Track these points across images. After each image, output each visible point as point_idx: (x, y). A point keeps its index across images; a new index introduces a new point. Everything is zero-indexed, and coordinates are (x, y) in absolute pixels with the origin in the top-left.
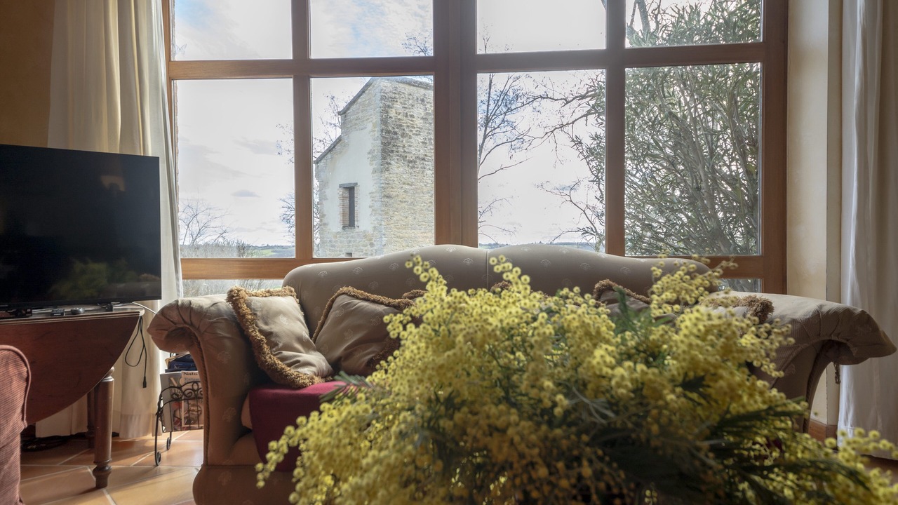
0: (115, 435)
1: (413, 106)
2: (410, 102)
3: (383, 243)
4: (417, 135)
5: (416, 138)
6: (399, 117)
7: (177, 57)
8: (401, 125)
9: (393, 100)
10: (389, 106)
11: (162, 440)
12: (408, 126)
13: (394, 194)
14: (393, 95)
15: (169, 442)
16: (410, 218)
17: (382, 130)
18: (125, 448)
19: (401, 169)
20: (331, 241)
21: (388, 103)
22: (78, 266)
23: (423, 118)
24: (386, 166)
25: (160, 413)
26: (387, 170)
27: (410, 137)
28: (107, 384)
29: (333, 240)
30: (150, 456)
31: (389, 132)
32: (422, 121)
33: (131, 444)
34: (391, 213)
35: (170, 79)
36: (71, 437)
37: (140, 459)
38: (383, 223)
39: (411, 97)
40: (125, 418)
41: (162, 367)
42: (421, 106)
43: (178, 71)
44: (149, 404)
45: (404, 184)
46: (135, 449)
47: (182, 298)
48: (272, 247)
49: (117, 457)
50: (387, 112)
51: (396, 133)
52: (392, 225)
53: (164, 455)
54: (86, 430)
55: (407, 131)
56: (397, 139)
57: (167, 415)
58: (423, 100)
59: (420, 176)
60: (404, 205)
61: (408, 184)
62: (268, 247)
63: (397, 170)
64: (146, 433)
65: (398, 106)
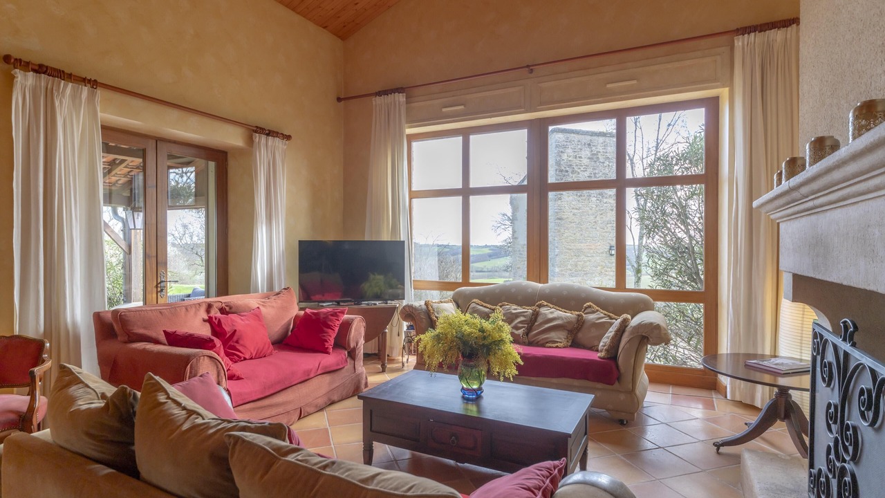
0: (388, 356)
1: (581, 149)
2: (579, 147)
3: (556, 254)
4: (584, 171)
5: (583, 173)
6: (570, 159)
7: (413, 189)
8: (571, 165)
9: (565, 147)
10: (562, 152)
11: (405, 360)
12: (577, 165)
13: (566, 216)
14: (566, 143)
15: (408, 360)
16: (578, 234)
17: (556, 170)
18: (392, 361)
19: (571, 198)
20: (519, 251)
21: (561, 150)
22: (372, 276)
23: (589, 158)
24: (559, 196)
25: (404, 348)
26: (560, 199)
27: (579, 173)
28: (386, 332)
29: (521, 250)
30: (401, 365)
31: (562, 171)
32: (588, 160)
33: (393, 360)
34: (562, 231)
35: (410, 199)
36: (372, 354)
37: (397, 365)
38: (556, 239)
39: (579, 143)
40: (392, 348)
41: (405, 328)
42: (588, 149)
43: (414, 195)
44: (400, 343)
45: (573, 209)
46: (395, 362)
47: (410, 303)
48: (489, 246)
49: (389, 363)
50: (560, 156)
51: (567, 171)
52: (564, 240)
53: (406, 365)
54: (377, 352)
55: (576, 169)
56: (568, 175)
57: (407, 348)
58: (589, 145)
59: (586, 202)
60: (573, 224)
61: (577, 209)
62: (486, 246)
63: (567, 199)
64: (399, 356)
65: (569, 151)
